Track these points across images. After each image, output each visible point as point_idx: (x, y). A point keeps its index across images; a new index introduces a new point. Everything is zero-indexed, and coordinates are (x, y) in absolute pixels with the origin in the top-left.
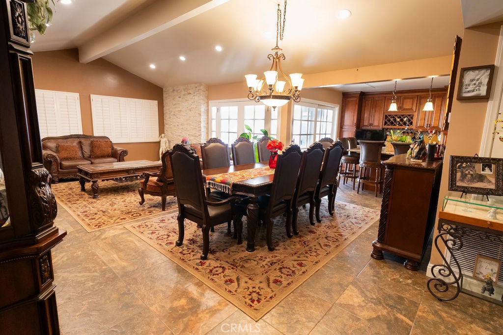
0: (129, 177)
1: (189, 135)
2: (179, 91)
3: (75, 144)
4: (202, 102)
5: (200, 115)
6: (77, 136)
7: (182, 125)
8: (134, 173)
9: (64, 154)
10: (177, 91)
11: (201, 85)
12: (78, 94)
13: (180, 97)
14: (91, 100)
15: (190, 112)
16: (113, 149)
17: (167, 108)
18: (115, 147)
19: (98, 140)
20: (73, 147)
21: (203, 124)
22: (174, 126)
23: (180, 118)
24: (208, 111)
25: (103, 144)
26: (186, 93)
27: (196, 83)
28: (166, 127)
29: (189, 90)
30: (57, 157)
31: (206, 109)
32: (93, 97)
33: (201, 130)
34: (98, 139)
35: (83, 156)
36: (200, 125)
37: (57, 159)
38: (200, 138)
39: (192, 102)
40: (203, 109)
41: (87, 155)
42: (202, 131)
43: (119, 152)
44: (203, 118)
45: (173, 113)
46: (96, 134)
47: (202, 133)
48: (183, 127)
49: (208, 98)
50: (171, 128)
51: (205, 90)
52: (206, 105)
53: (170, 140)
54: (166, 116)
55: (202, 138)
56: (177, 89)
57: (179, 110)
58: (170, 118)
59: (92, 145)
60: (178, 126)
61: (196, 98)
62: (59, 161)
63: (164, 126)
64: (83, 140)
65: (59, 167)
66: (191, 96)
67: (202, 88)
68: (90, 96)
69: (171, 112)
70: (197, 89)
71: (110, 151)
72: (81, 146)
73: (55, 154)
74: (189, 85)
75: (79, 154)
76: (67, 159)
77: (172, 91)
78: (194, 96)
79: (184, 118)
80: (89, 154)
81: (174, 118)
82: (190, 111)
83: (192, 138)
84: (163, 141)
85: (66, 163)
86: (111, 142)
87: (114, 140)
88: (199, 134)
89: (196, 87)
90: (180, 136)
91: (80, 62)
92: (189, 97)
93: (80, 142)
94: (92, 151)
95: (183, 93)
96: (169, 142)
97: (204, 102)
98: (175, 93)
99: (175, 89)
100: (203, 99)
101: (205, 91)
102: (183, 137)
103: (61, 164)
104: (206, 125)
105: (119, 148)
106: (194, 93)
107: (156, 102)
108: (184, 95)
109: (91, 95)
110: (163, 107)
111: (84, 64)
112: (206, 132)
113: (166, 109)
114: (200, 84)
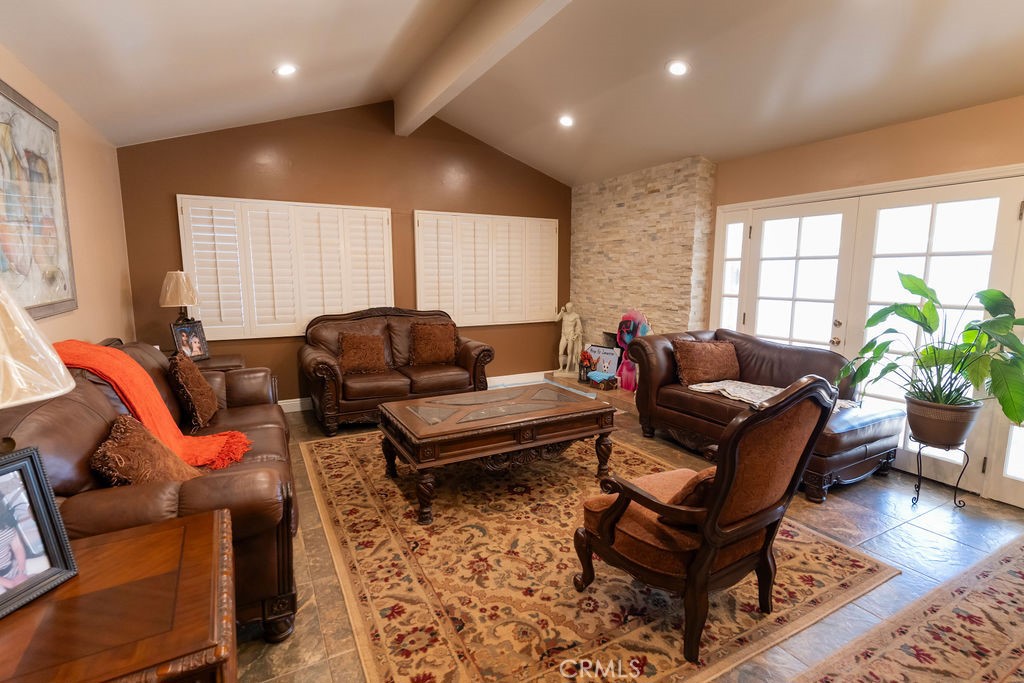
0: (519, 451)
1: (645, 306)
2: (619, 188)
3: (377, 332)
4: (697, 210)
5: (688, 248)
6: (383, 313)
7: (622, 278)
8: (534, 439)
9: (353, 359)
10: (613, 189)
11: (698, 162)
12: (389, 210)
13: (620, 205)
14: (416, 224)
15: (652, 244)
16: (458, 342)
17: (581, 236)
18: (463, 339)
19: (426, 321)
20: (374, 339)
21: (696, 276)
22: (600, 281)
23: (618, 261)
24: (711, 238)
25: (437, 331)
26: (642, 191)
27: (679, 159)
28: (576, 284)
29: (655, 180)
30: (337, 368)
31: (707, 231)
32: (419, 215)
33: (688, 293)
34: (426, 319)
35: (394, 362)
36: (688, 277)
37: (336, 375)
38: (687, 316)
39: (661, 216)
40: (699, 230)
41: (402, 358)
42: (692, 295)
43: (474, 353)
44: (698, 255)
45: (596, 249)
46: (422, 306)
47: (693, 302)
48: (628, 284)
49: (715, 200)
50: (589, 287)
51: (707, 176)
52: (706, 219)
53: (585, 317)
54: (578, 257)
55: (691, 315)
56: (615, 183)
57: (618, 238)
58: (587, 261)
59: (414, 335)
60: (610, 280)
61: (678, 202)
62: (341, 378)
63: (569, 281)
64: (394, 322)
65: (341, 396)
66: (658, 198)
67: (699, 168)
68: (413, 212)
69: (592, 245)
70: (681, 175)
71: (451, 348)
72: (390, 337)
73: (332, 362)
74: (654, 169)
75: (386, 356)
76: (358, 372)
77: (596, 190)
78: (669, 196)
79: (632, 259)
80: (407, 355)
81: (601, 262)
82: (654, 239)
83: (656, 315)
84: (569, 320)
85: (356, 384)
86: (454, 325)
87: (460, 320)
88: (682, 303)
89: (679, 171)
90: (615, 307)
91: (397, 133)
92: (649, 202)
93: (388, 328)
94: (412, 349)
95: (633, 191)
96: (583, 322)
97: (703, 211)
98: (607, 195)
99: (607, 186)
100: (700, 203)
101: (706, 179)
102: (625, 311)
103: (344, 386)
104: (703, 278)
105: (473, 343)
106: (671, 188)
107: (554, 223)
108: (636, 197)
109: (416, 212)
110: (569, 234)
111: (403, 137)
112: (701, 297)
113: (578, 238)
114: (695, 159)
